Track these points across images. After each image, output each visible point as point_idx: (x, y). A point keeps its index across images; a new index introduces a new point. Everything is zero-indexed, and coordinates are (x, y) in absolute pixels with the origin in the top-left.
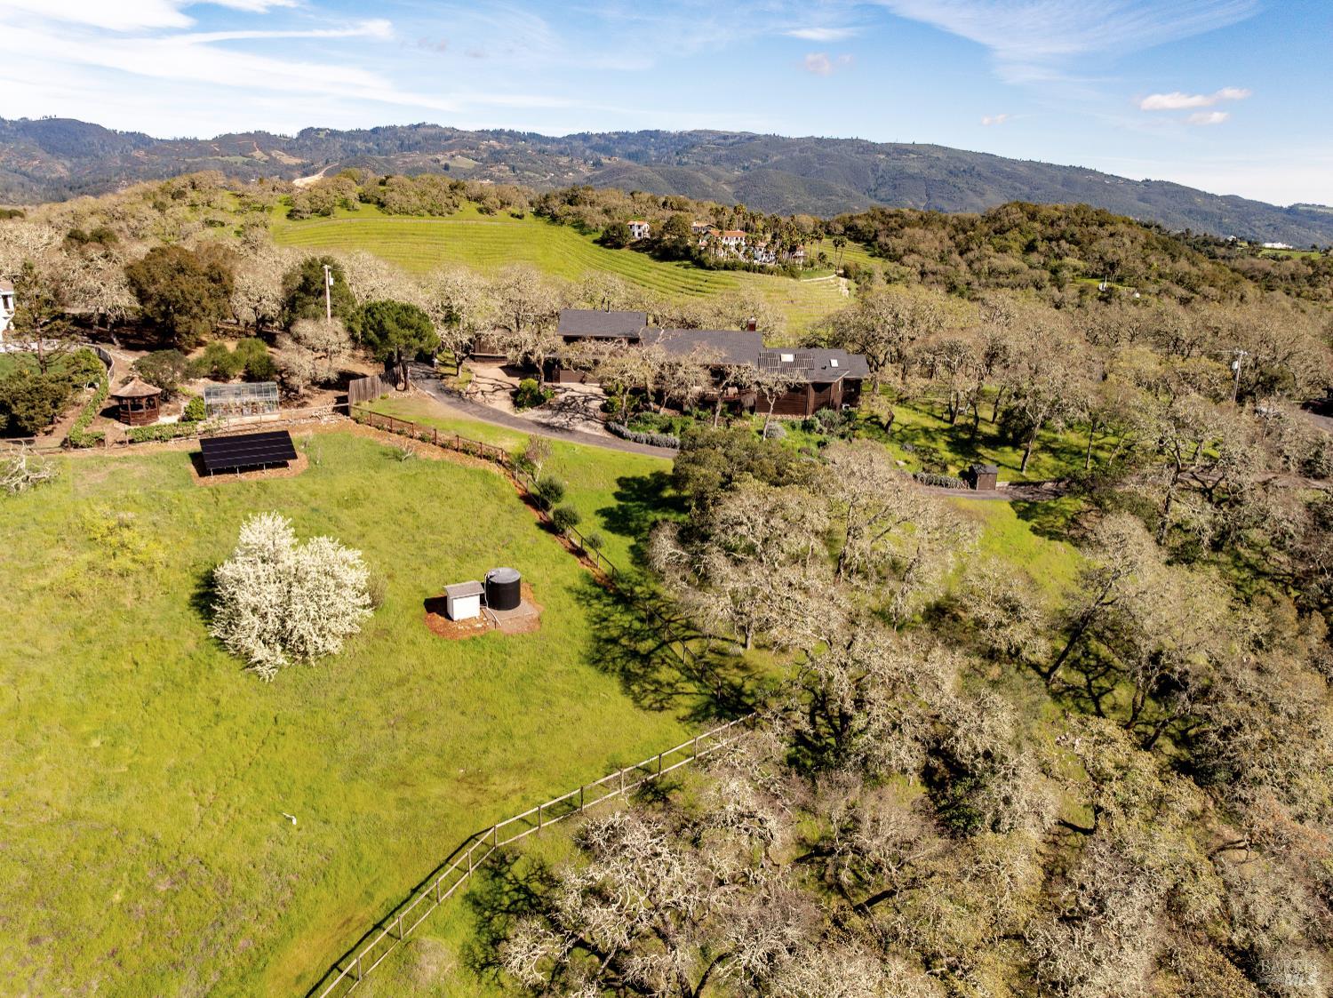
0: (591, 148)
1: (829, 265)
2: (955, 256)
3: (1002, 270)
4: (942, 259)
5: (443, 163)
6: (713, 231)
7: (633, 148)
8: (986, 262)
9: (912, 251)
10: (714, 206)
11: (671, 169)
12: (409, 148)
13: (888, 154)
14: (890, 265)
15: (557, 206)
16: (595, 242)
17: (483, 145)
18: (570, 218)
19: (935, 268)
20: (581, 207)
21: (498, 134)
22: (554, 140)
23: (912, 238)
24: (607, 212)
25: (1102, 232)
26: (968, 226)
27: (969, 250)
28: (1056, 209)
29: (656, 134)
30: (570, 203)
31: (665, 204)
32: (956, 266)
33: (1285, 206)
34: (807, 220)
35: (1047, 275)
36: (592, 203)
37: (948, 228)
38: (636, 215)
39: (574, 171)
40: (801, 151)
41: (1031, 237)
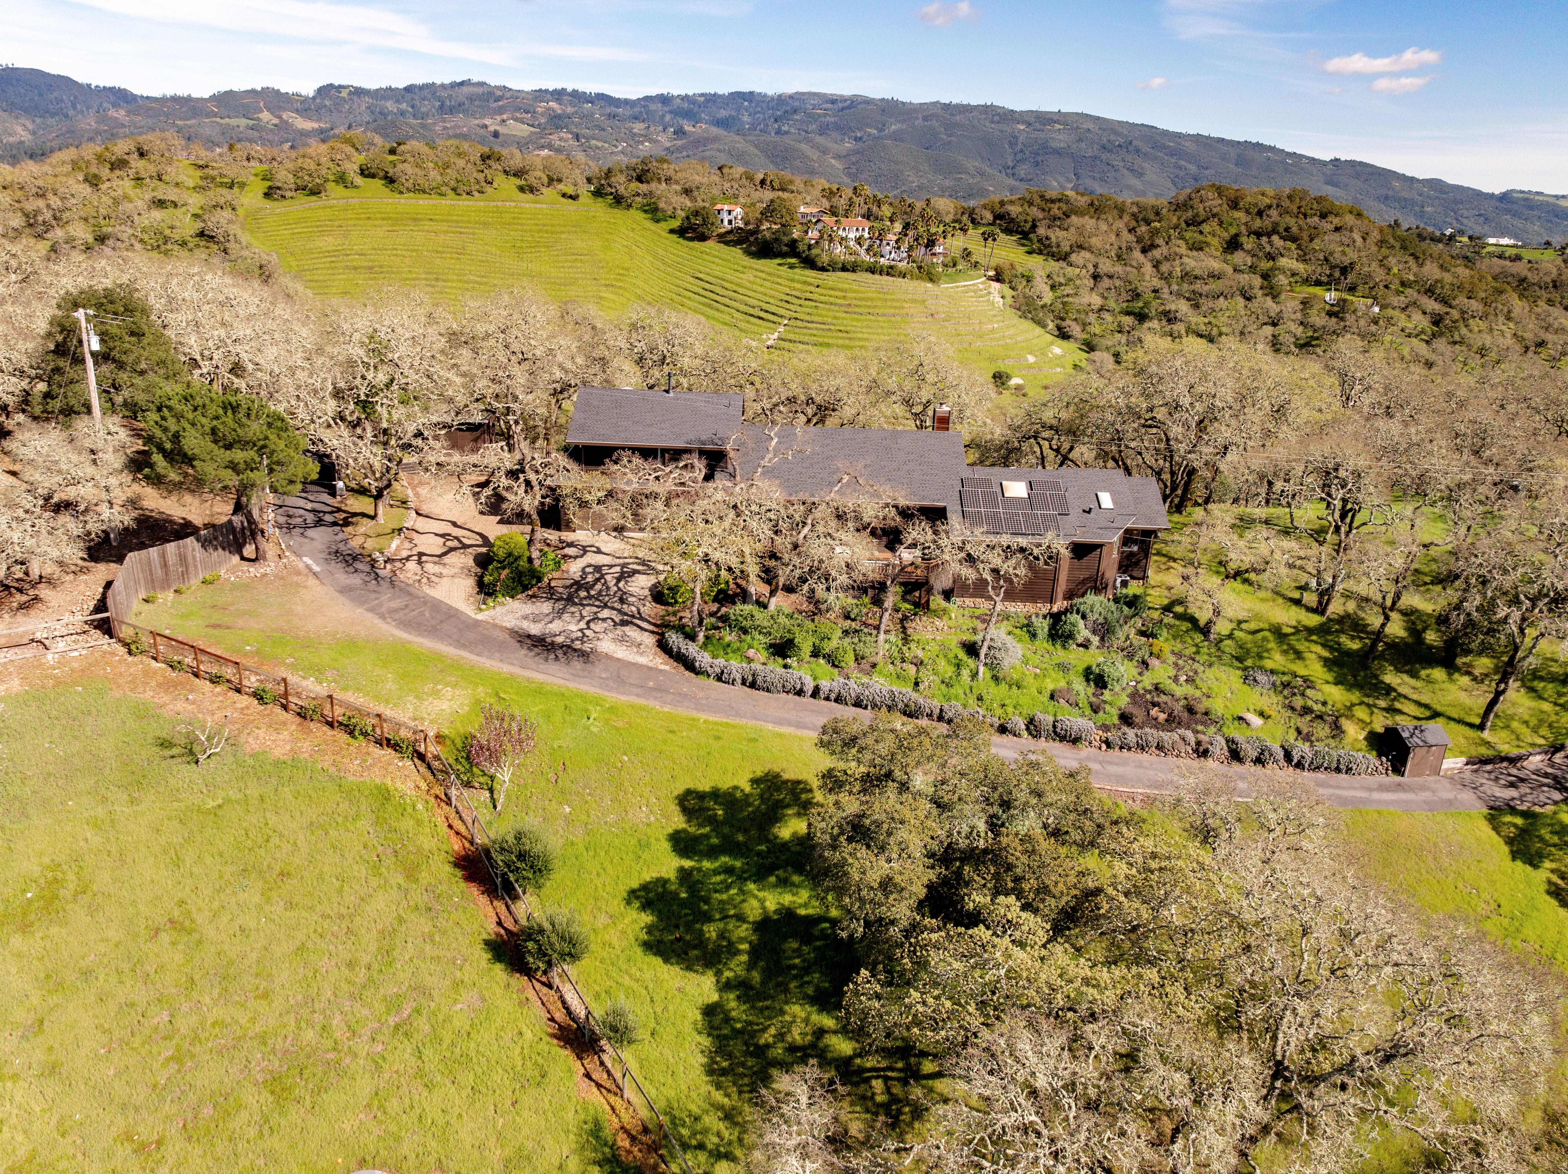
0: (671, 112)
1: (976, 265)
2: (1137, 254)
3: (1197, 272)
4: (1119, 257)
5: (492, 129)
6: (825, 218)
7: (723, 113)
8: (1177, 262)
9: (1081, 247)
10: (827, 186)
11: (769, 139)
12: (452, 110)
13: (1029, 124)
14: (1053, 266)
15: (622, 184)
16: (672, 231)
17: (541, 107)
18: (639, 199)
19: (1112, 270)
20: (654, 185)
21: (559, 95)
22: (626, 102)
23: (1080, 230)
24: (687, 192)
25: (1326, 225)
26: (1152, 217)
27: (1153, 246)
28: (1263, 194)
29: (749, 96)
30: (640, 179)
31: (763, 182)
32: (1139, 268)
33: (1497, 192)
34: (945, 206)
35: (1257, 281)
36: (668, 180)
37: (1126, 218)
38: (726, 197)
39: (650, 141)
40: (925, 119)
41: (1233, 231)
